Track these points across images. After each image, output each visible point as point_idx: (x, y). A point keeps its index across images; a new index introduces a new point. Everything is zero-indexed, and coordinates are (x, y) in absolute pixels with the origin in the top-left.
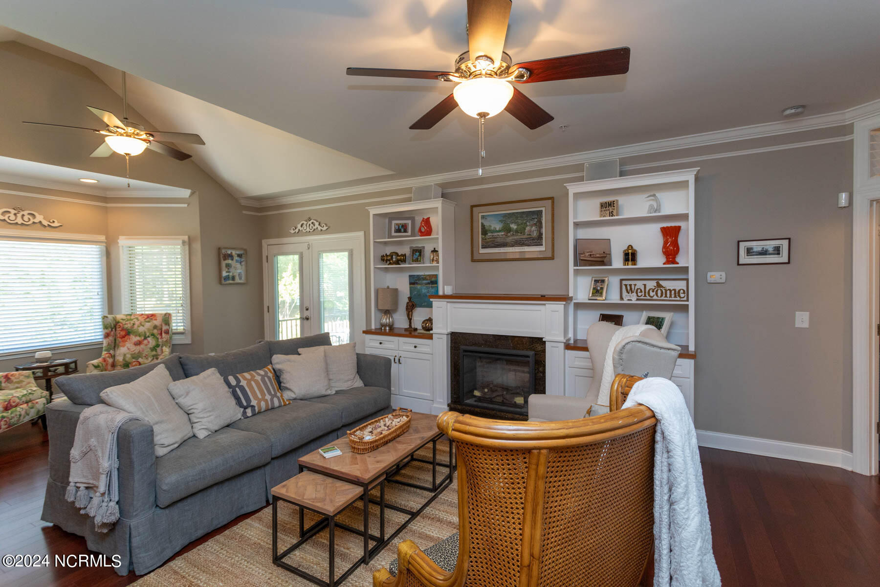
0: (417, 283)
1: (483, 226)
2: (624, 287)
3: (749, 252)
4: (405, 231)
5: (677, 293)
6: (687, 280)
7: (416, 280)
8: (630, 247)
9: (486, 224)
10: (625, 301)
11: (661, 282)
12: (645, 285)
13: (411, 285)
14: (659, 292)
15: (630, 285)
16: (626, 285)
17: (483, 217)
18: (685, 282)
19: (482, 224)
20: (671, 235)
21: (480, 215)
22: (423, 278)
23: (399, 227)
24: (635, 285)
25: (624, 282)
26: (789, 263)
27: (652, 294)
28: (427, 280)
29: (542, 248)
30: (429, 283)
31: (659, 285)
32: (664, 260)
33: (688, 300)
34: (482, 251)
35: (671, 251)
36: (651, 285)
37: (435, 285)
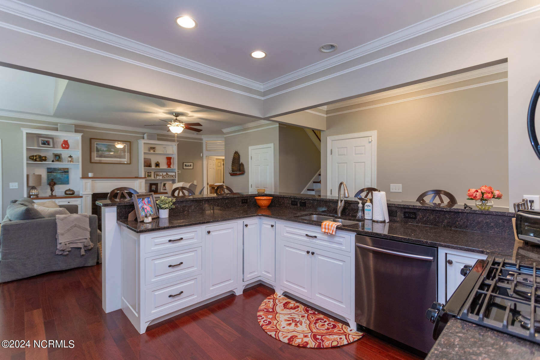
0: (53, 172)
1: (97, 148)
2: (155, 175)
3: (186, 165)
4: (49, 144)
5: (172, 176)
6: (175, 172)
7: (53, 170)
8: (158, 162)
9: (99, 147)
10: (158, 179)
11: (168, 173)
12: (163, 174)
13: (49, 173)
14: (167, 176)
15: (158, 174)
16: (156, 174)
17: (97, 144)
18: (175, 173)
19: (96, 147)
20: (169, 160)
21: (95, 143)
22: (58, 169)
23: (44, 142)
24: (159, 174)
25: (156, 173)
26: (193, 169)
27: (165, 176)
28: (62, 170)
29: (126, 160)
30: (63, 172)
31: (167, 174)
32: (167, 167)
33: (176, 178)
34: (96, 159)
35: (169, 164)
36: (165, 174)
37: (67, 173)
